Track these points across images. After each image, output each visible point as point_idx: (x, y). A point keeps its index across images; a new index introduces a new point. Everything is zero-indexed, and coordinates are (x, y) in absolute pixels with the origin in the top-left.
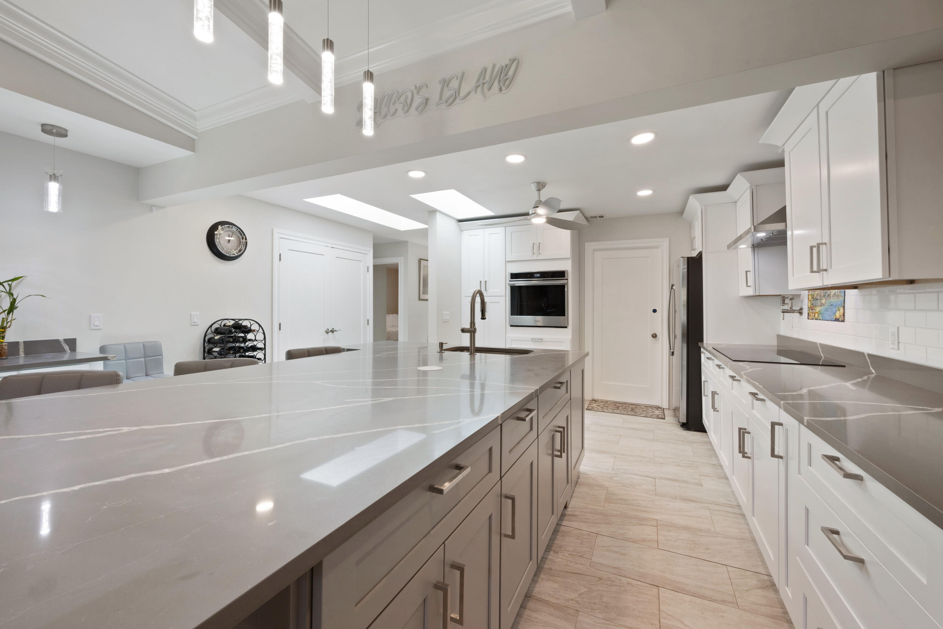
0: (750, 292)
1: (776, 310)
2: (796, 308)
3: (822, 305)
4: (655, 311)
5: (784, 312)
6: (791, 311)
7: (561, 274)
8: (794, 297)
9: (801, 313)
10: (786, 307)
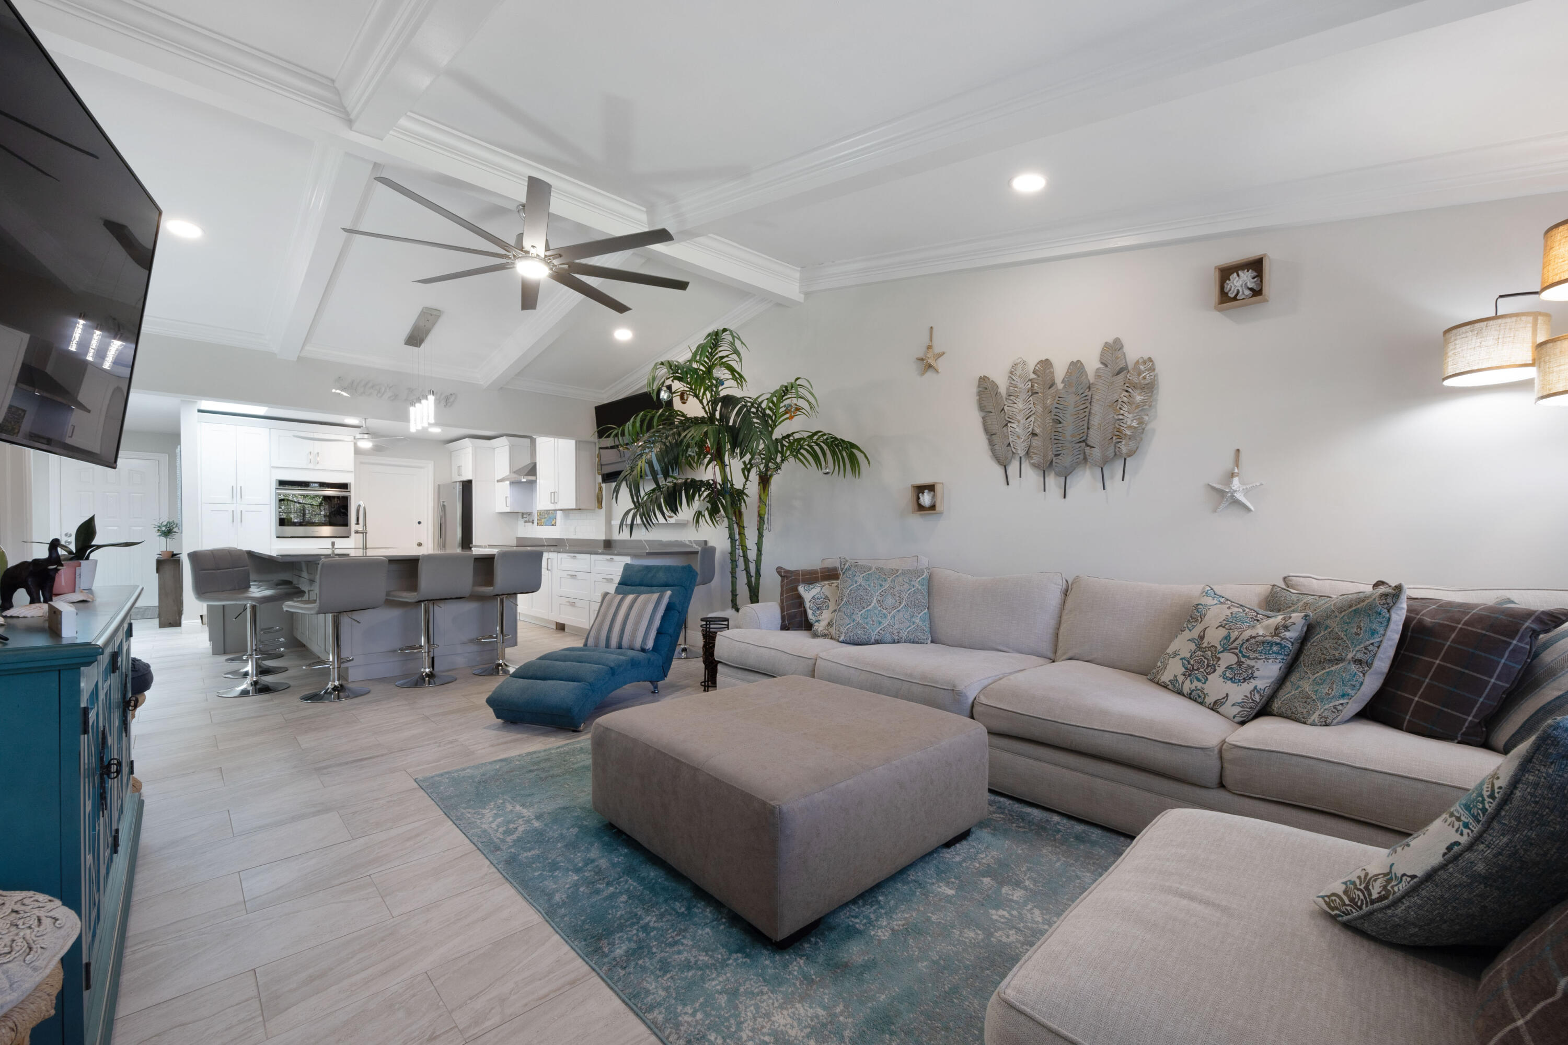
0: (508, 510)
1: (521, 522)
2: (531, 520)
3: (545, 518)
4: (419, 523)
5: (525, 522)
6: (529, 522)
7: (344, 486)
8: (530, 514)
9: (533, 523)
10: (526, 519)
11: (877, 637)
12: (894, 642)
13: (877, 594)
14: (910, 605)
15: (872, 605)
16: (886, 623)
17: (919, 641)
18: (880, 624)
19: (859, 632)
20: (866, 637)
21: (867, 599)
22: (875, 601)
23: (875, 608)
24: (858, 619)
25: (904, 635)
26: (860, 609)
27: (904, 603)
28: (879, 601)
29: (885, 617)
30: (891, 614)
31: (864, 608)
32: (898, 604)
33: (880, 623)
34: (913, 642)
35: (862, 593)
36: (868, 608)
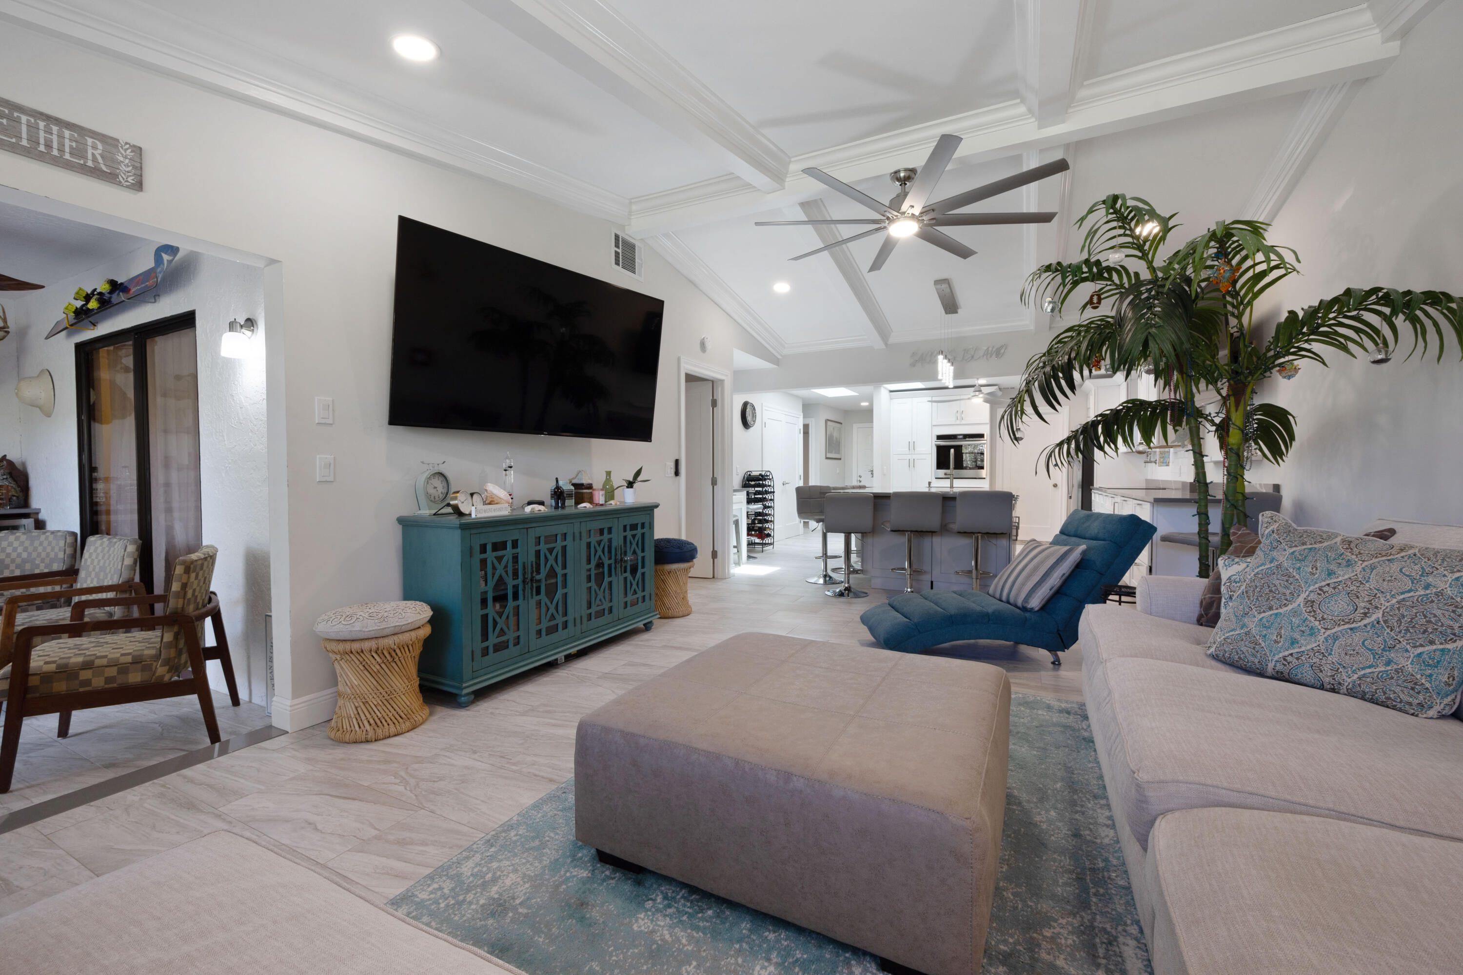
7: (978, 437)
10: (1150, 459)
11: (1279, 667)
12: (1322, 688)
13: (1312, 588)
14: (1394, 622)
15: (1290, 607)
16: (1307, 645)
17: (1389, 702)
18: (1292, 643)
19: (1245, 648)
20: (1256, 661)
21: (1284, 594)
22: (1300, 600)
23: (1295, 613)
24: (1252, 626)
25: (1348, 679)
26: (1264, 608)
27: (1379, 615)
28: (1310, 603)
29: (1311, 635)
30: (1328, 633)
31: (1271, 608)
32: (1358, 615)
33: (1294, 642)
34: (1373, 701)
35: (1277, 582)
36: (1280, 611)
